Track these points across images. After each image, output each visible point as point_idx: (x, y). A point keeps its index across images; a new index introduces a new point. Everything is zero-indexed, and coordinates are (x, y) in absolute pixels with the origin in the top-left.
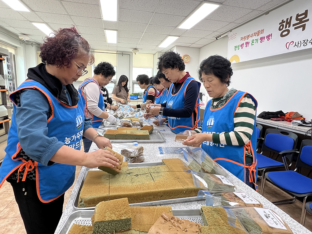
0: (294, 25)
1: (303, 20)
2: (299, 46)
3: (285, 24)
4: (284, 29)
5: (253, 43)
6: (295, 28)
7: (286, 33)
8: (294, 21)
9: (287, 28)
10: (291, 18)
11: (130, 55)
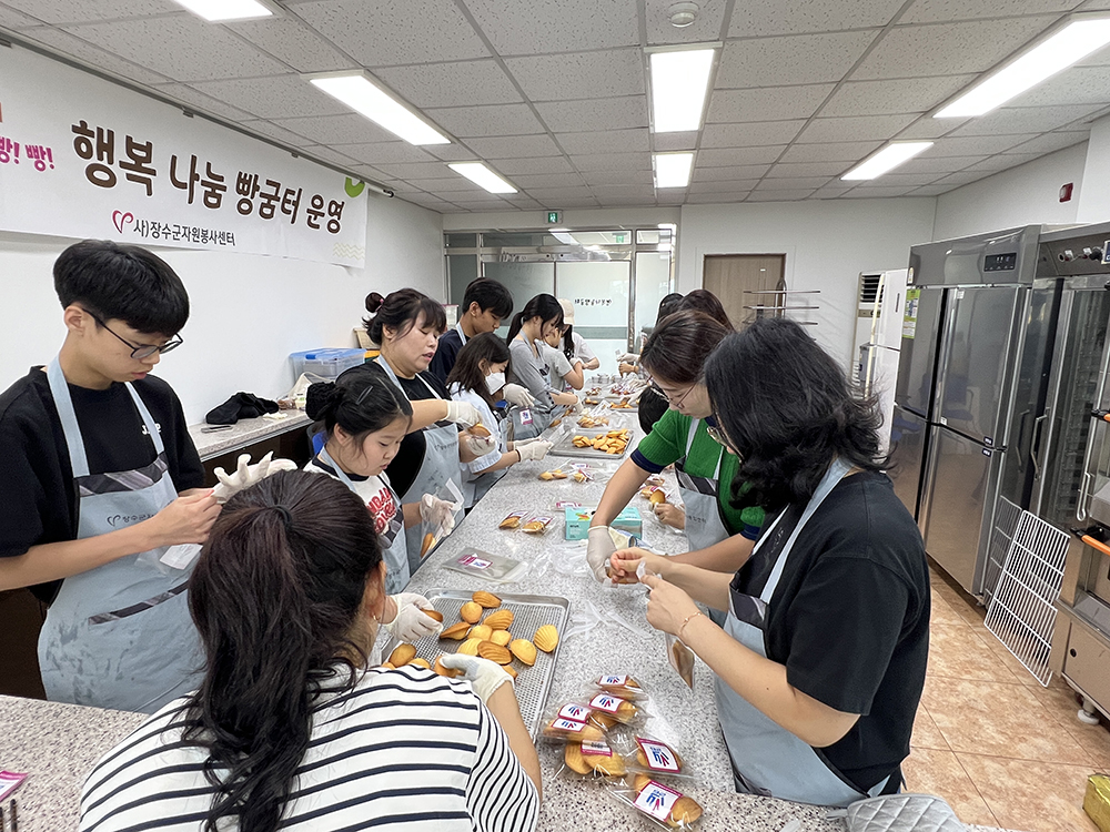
0: (123, 165)
1: (143, 165)
2: (145, 233)
3: (94, 141)
4: (94, 160)
6: (130, 177)
7: (105, 177)
8: (120, 153)
9: (105, 163)
10: (111, 134)
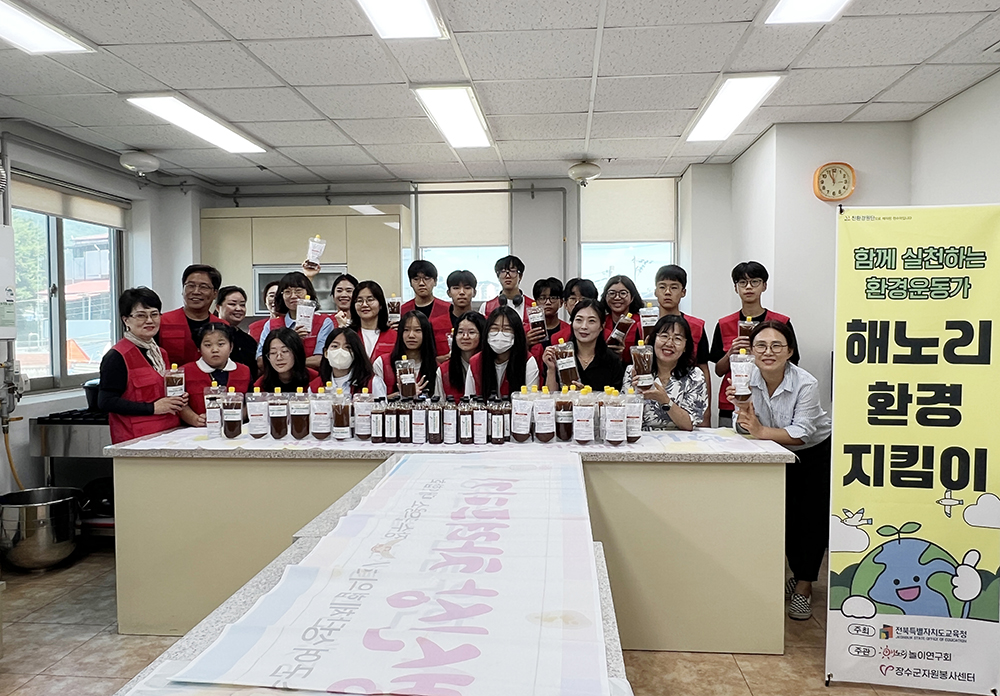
11: (565, 193)
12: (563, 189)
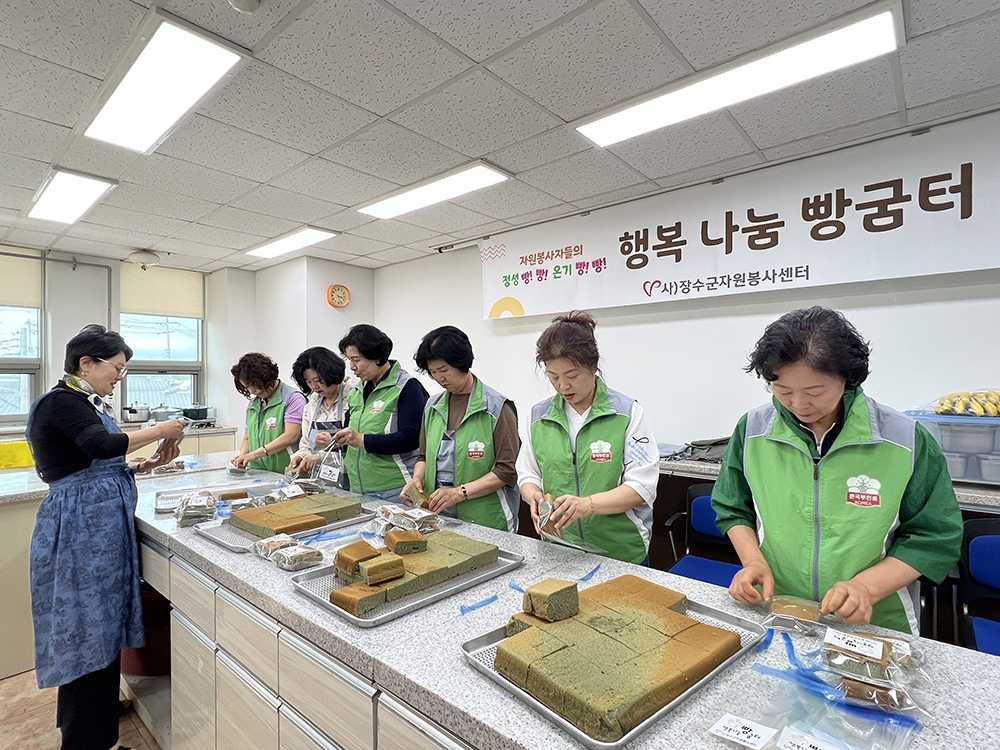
0: (655, 248)
1: (673, 241)
2: (673, 292)
3: (633, 242)
4: (633, 253)
5: (557, 272)
6: (659, 255)
7: (640, 261)
9: (641, 252)
10: (646, 231)
11: (110, 270)
12: (106, 267)
